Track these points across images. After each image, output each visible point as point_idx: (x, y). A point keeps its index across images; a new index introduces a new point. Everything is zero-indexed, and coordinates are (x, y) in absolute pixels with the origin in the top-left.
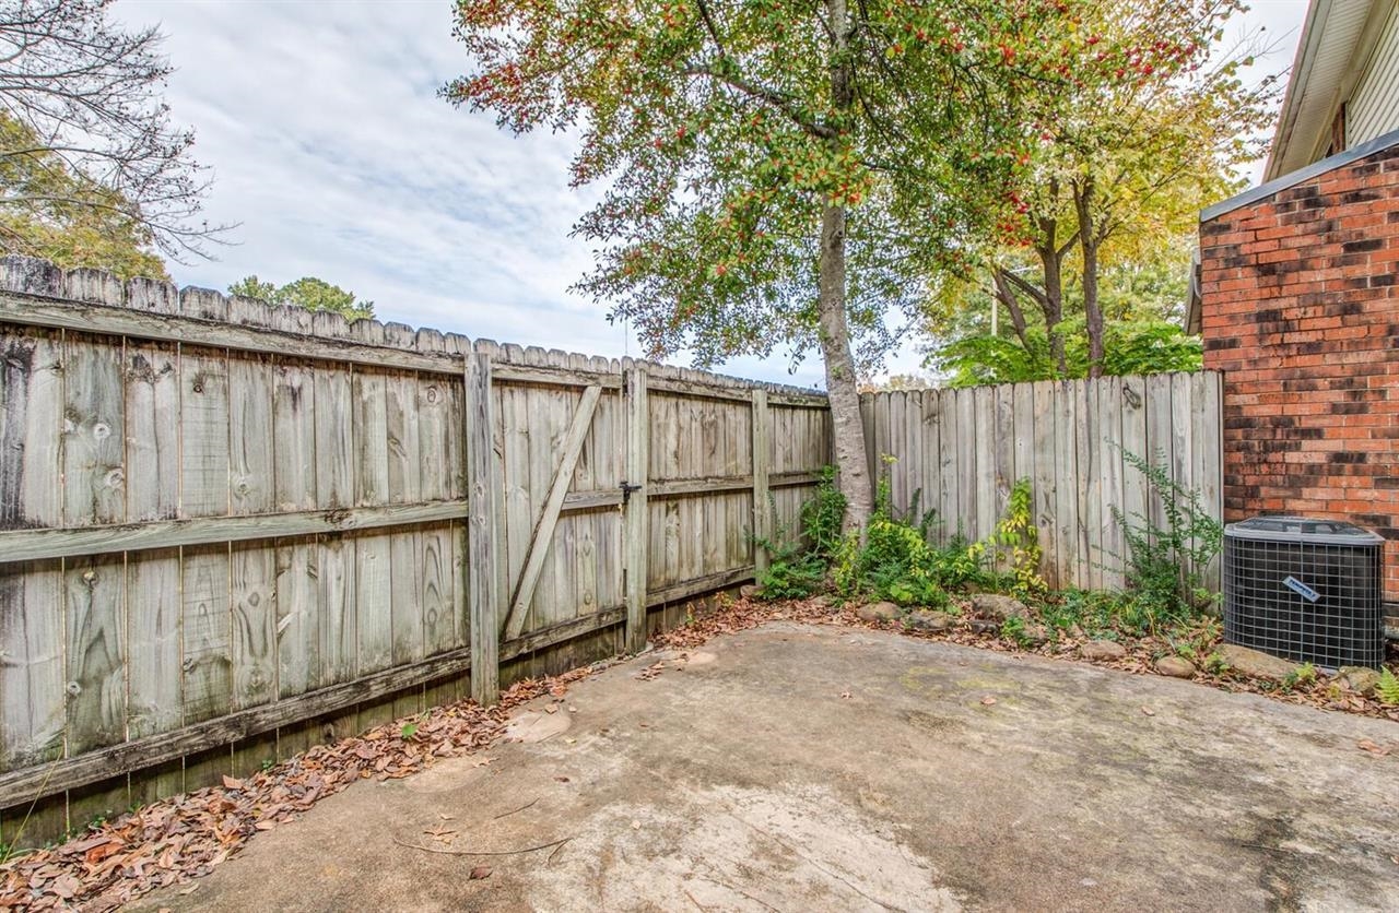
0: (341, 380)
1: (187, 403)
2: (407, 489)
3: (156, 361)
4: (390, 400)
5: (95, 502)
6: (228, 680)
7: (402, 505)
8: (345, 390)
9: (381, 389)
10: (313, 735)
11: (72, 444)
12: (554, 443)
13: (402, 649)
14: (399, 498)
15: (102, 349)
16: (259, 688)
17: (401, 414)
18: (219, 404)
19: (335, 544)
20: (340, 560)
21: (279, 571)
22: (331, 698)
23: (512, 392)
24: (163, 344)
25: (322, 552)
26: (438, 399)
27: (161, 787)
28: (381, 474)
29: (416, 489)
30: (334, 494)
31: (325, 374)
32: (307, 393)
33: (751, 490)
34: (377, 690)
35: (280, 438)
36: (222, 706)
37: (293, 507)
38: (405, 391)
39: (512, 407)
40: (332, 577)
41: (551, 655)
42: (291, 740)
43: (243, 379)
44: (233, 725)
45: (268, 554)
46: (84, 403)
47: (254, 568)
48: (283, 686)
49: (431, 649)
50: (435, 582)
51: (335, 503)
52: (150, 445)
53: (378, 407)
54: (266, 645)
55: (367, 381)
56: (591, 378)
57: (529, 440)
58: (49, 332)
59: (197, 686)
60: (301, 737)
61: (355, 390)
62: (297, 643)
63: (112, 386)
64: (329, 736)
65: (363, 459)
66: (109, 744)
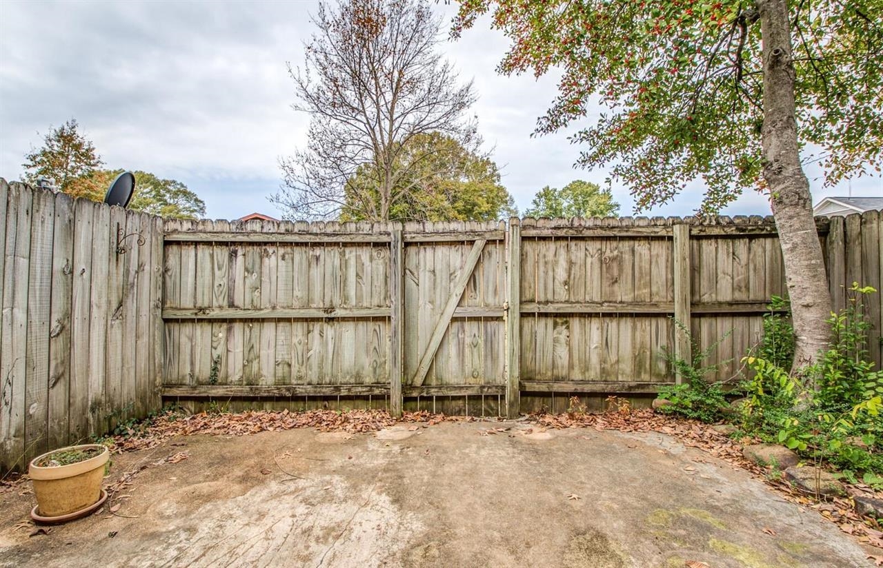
0: (336, 251)
1: (279, 264)
2: (365, 300)
3: (270, 250)
4: (358, 257)
5: (252, 301)
6: (290, 372)
7: (362, 308)
8: (337, 255)
9: (354, 253)
10: (320, 404)
11: (247, 280)
12: (452, 277)
13: (360, 377)
14: (360, 304)
15: (255, 247)
16: (300, 378)
17: (363, 265)
18: (290, 264)
19: (331, 323)
20: (333, 331)
21: (309, 332)
22: (324, 390)
23: (425, 248)
24: (273, 244)
25: (325, 325)
26: (382, 255)
27: (268, 406)
28: (352, 292)
29: (369, 300)
30: (331, 301)
31: (330, 249)
32: (322, 258)
33: (673, 315)
34: (344, 392)
35: (311, 278)
36: (287, 381)
37: (315, 306)
38: (365, 253)
39: (425, 257)
40: (330, 337)
41: (446, 402)
42: (311, 403)
43: (298, 253)
44: (288, 390)
45: (305, 324)
46: (250, 267)
47: (299, 328)
48: (308, 380)
49: (374, 381)
50: (377, 347)
51: (331, 305)
52: (268, 281)
53: (352, 262)
54: (303, 362)
55: (348, 250)
56: (478, 235)
57: (435, 275)
58: (241, 243)
59: (280, 371)
60: (315, 403)
61: (343, 254)
62: (314, 362)
63: (258, 260)
64: (325, 406)
65: (345, 286)
66: (253, 385)
